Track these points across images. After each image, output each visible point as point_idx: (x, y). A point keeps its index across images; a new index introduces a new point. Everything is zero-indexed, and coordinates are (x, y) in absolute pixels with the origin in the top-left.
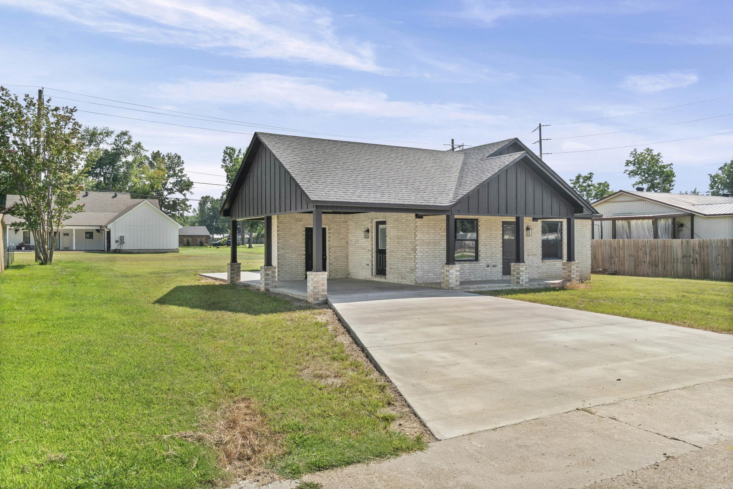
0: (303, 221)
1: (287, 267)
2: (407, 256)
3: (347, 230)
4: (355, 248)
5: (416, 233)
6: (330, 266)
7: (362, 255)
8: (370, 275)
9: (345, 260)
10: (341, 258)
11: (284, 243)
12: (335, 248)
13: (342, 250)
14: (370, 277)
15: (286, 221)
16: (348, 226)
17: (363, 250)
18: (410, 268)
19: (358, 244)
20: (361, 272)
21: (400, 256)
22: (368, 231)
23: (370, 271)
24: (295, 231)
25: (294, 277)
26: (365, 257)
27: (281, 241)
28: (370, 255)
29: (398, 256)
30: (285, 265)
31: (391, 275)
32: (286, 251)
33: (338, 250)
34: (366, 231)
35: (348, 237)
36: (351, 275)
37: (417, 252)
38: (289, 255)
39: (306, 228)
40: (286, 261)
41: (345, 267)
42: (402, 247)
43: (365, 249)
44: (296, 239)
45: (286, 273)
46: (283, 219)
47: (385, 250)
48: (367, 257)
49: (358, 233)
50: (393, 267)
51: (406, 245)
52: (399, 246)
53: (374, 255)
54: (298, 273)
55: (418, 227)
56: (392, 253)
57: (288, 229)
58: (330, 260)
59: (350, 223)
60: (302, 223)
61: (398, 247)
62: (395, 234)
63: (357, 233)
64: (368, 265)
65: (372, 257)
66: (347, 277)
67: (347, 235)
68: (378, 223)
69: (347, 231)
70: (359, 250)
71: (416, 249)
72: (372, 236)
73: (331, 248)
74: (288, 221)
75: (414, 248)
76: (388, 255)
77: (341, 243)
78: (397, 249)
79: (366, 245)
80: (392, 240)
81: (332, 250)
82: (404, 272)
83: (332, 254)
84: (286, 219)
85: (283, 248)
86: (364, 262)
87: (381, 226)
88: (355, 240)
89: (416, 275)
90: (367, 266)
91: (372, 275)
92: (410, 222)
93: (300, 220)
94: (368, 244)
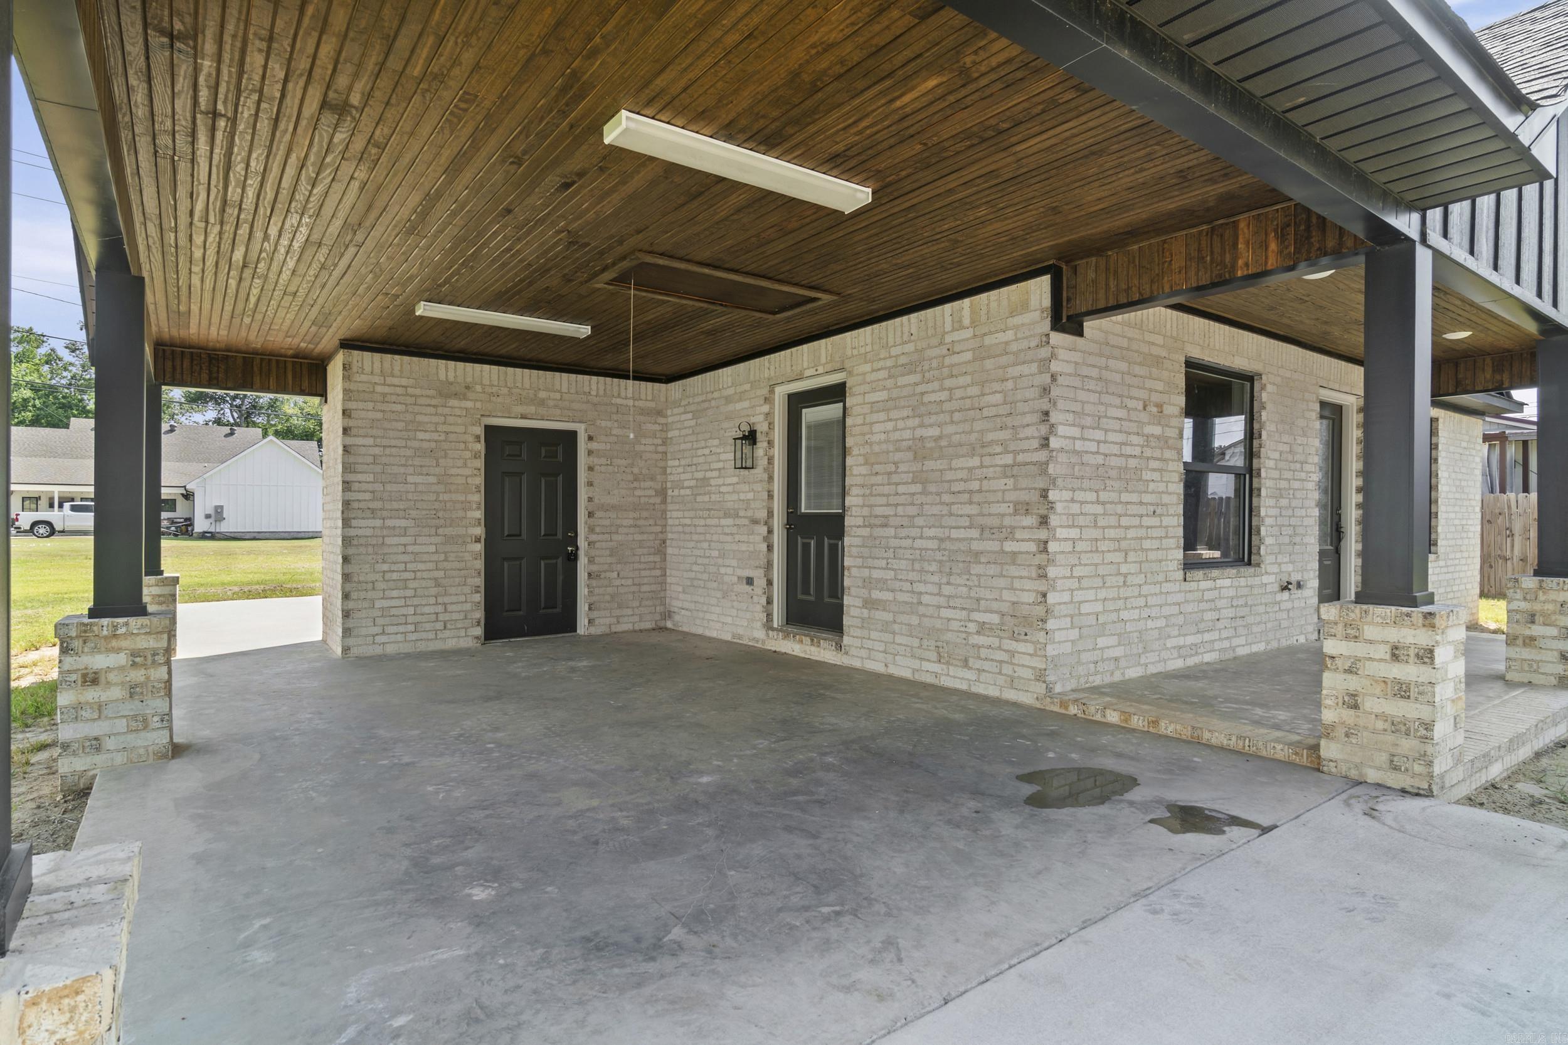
0: (470, 395)
1: (395, 593)
2: (976, 546)
3: (664, 443)
4: (692, 514)
5: (1054, 417)
6: (594, 583)
7: (723, 538)
8: (759, 624)
9: (651, 558)
10: (639, 551)
11: (378, 487)
12: (613, 515)
13: (641, 522)
14: (760, 634)
15: (387, 390)
16: (665, 428)
17: (729, 521)
18: (1005, 607)
19: (706, 498)
20: (718, 610)
21: (933, 544)
22: (751, 437)
23: (759, 608)
24: (435, 436)
25: (424, 635)
26: (735, 547)
27: (360, 477)
28: (759, 538)
29: (919, 543)
30: (381, 585)
31: (874, 635)
32: (389, 523)
33: (625, 522)
34: (744, 438)
35: (664, 473)
36: (677, 618)
37: (1054, 520)
38: (403, 540)
39: (489, 429)
40: (385, 567)
41: (654, 587)
42: (946, 498)
43: (737, 516)
44: (438, 470)
45: (387, 620)
46: (377, 379)
47: (840, 518)
48: (744, 547)
49: (707, 451)
50: (887, 596)
51: (975, 485)
52: (924, 492)
53: (779, 539)
54: (447, 617)
55: (1060, 380)
56: (879, 532)
57: (400, 426)
58: (591, 561)
59: (673, 416)
60: (469, 404)
61: (919, 499)
62: (897, 435)
63: (700, 452)
64: (750, 581)
65: (770, 548)
66: (662, 624)
67: (662, 464)
68: (798, 402)
69: (660, 449)
70: (709, 522)
71: (1051, 506)
72: (770, 460)
73: (598, 514)
74: (399, 390)
75: (1035, 497)
76: (857, 541)
77: (638, 493)
78: (911, 510)
79: (742, 496)
80: (877, 468)
81: (601, 522)
82: (955, 625)
83: (600, 537)
84: (389, 380)
85: (373, 511)
86: (729, 571)
87: (811, 415)
88: (693, 483)
89: (1051, 650)
90: (748, 588)
91: (768, 626)
92: (1004, 360)
93: (464, 391)
94: (750, 496)
